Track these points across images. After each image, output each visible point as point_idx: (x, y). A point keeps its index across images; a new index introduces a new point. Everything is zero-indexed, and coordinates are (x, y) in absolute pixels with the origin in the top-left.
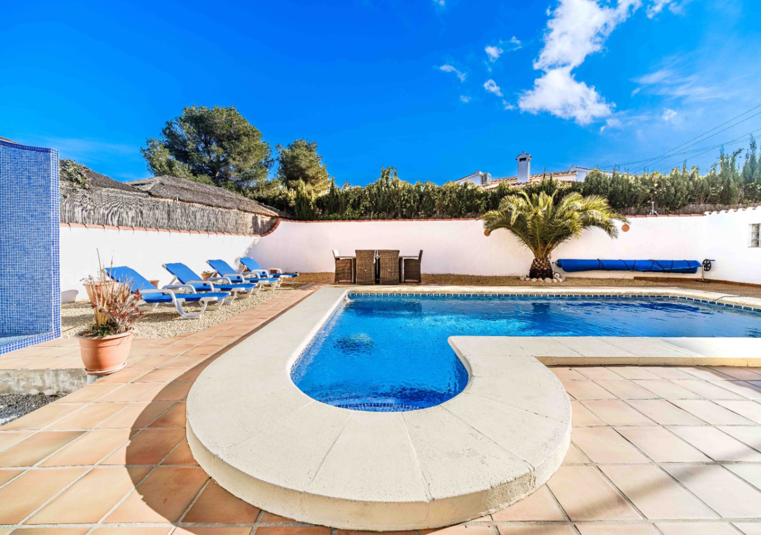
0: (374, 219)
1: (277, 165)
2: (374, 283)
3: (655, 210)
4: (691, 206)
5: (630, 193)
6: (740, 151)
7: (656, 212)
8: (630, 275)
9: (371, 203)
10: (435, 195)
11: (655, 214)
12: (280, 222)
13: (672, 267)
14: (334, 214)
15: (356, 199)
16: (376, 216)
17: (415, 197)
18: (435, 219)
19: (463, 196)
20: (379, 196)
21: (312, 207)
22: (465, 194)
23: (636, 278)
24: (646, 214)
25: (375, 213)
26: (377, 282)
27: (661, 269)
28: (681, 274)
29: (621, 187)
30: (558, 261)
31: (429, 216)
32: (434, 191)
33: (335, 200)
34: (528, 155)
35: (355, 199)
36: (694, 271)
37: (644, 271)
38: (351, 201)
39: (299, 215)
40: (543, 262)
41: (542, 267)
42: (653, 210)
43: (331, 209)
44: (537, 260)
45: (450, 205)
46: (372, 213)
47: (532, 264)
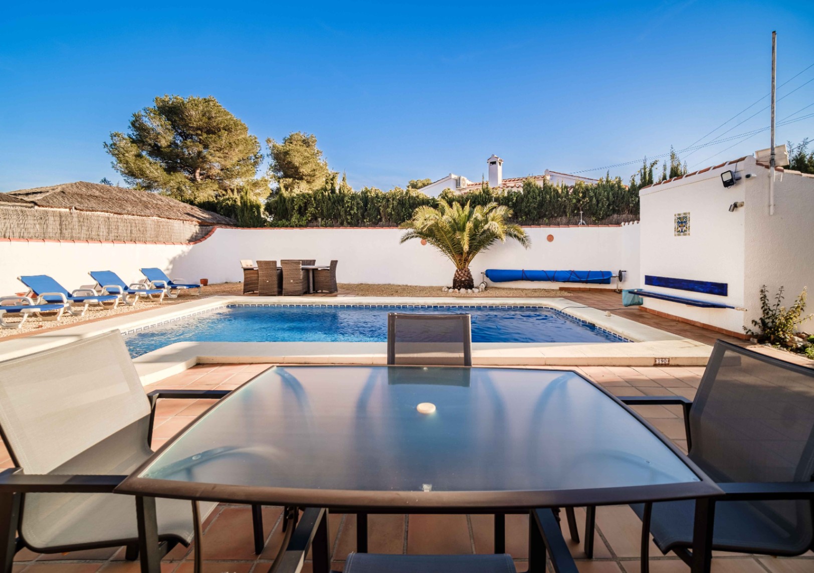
0: (322, 226)
1: (269, 161)
2: (276, 293)
3: (583, 220)
4: (615, 216)
5: (559, 203)
6: (655, 163)
7: (584, 222)
8: (556, 286)
9: (317, 210)
10: (379, 202)
11: (583, 224)
12: (216, 229)
13: (588, 278)
14: (283, 220)
15: (302, 205)
16: (323, 223)
17: (358, 204)
18: (382, 226)
19: (405, 204)
20: (324, 202)
21: (256, 212)
22: (407, 202)
23: (561, 289)
24: (576, 224)
25: (322, 219)
26: (280, 293)
27: (578, 279)
28: (598, 284)
29: (548, 196)
30: (487, 271)
31: (376, 223)
32: (379, 198)
33: (283, 206)
34: (498, 158)
35: (300, 205)
36: (607, 282)
37: (564, 282)
38: (296, 207)
39: (242, 221)
40: (462, 273)
41: (460, 278)
42: (581, 220)
43: (280, 215)
44: (457, 271)
45: (393, 213)
46: (320, 220)
47: (454, 275)
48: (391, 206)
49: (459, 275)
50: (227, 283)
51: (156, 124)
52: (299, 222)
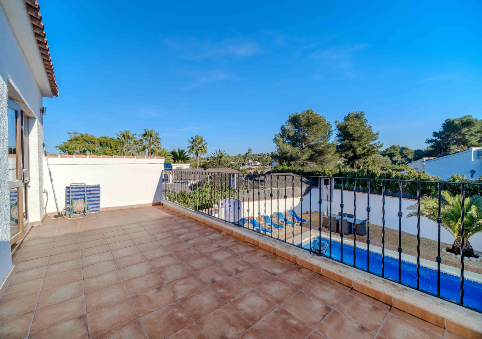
1: (336, 132)
2: (336, 231)
9: (359, 181)
25: (362, 186)
32: (398, 178)
41: (458, 246)
44: (456, 240)
45: (407, 188)
46: (360, 186)
47: (453, 242)
48: (406, 184)
49: (457, 243)
50: (315, 212)
51: (289, 127)
52: (349, 186)
